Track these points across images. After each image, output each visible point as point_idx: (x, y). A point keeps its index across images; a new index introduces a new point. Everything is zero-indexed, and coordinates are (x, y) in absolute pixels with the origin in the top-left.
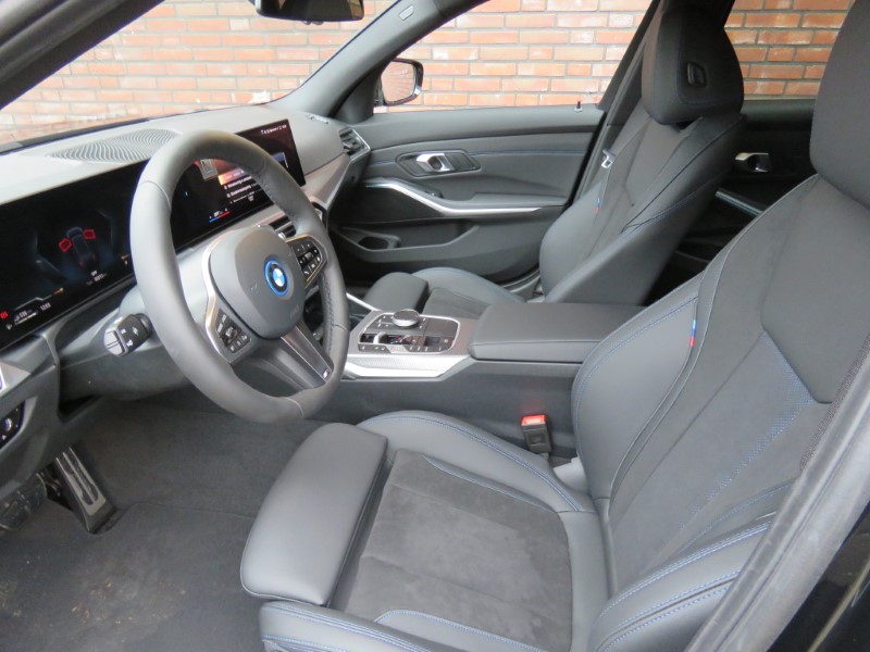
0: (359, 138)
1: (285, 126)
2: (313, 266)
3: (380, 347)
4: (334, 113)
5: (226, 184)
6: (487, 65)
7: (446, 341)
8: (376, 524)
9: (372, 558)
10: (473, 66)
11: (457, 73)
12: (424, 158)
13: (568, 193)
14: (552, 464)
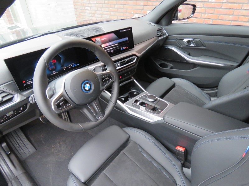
0: (164, 31)
1: (130, 29)
2: (108, 82)
3: (139, 106)
4: (158, 22)
5: (104, 47)
6: (230, 4)
7: (160, 111)
8: (111, 163)
9: (105, 174)
10: (224, 4)
11: (217, 7)
12: (185, 40)
13: (240, 61)
14: (184, 165)
